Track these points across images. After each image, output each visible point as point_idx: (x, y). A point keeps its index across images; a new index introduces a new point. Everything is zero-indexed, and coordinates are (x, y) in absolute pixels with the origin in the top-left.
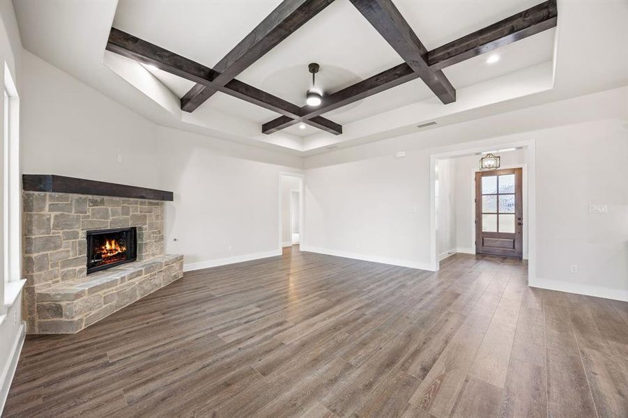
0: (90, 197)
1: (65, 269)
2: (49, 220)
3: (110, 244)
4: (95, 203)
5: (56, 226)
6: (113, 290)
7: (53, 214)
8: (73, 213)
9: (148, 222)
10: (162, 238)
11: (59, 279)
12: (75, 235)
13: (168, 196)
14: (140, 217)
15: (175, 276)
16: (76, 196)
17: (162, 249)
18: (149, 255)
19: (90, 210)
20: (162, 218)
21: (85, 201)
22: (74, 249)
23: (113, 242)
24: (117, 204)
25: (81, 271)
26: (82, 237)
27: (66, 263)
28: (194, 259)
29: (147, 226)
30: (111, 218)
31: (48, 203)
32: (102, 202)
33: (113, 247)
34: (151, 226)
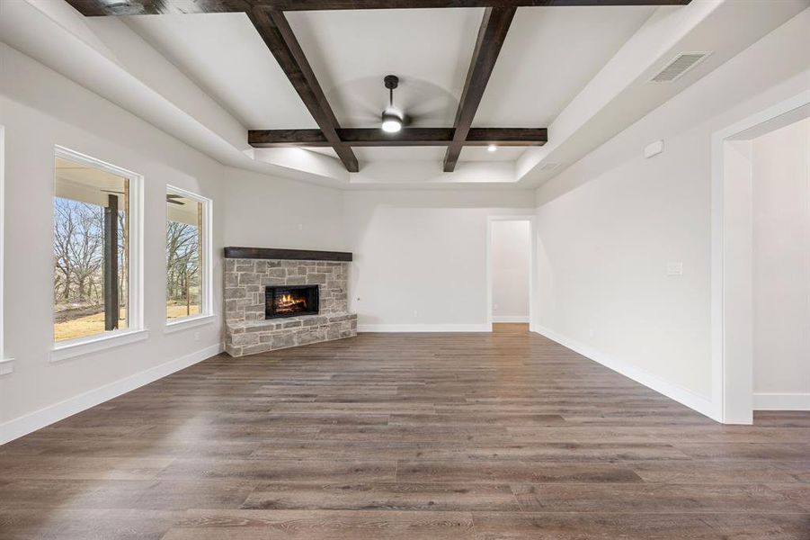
0: (268, 260)
1: (249, 312)
2: (237, 277)
3: (286, 297)
4: (272, 265)
5: (242, 281)
6: (268, 333)
7: (240, 273)
8: (255, 273)
9: (327, 281)
10: (345, 296)
11: (244, 318)
12: (256, 289)
13: (347, 257)
14: (318, 276)
15: (344, 333)
16: (257, 260)
17: (345, 307)
18: (328, 311)
19: (268, 270)
20: (346, 278)
21: (264, 263)
22: (256, 298)
23: (289, 297)
24: (294, 265)
25: (260, 315)
26: (262, 290)
27: (249, 308)
28: (375, 320)
29: (326, 284)
30: (287, 276)
31: (236, 266)
32: (279, 264)
33: (289, 299)
34: (331, 284)
